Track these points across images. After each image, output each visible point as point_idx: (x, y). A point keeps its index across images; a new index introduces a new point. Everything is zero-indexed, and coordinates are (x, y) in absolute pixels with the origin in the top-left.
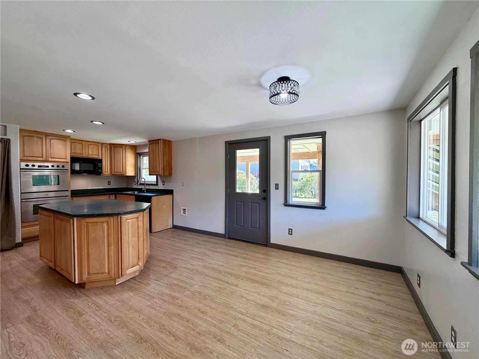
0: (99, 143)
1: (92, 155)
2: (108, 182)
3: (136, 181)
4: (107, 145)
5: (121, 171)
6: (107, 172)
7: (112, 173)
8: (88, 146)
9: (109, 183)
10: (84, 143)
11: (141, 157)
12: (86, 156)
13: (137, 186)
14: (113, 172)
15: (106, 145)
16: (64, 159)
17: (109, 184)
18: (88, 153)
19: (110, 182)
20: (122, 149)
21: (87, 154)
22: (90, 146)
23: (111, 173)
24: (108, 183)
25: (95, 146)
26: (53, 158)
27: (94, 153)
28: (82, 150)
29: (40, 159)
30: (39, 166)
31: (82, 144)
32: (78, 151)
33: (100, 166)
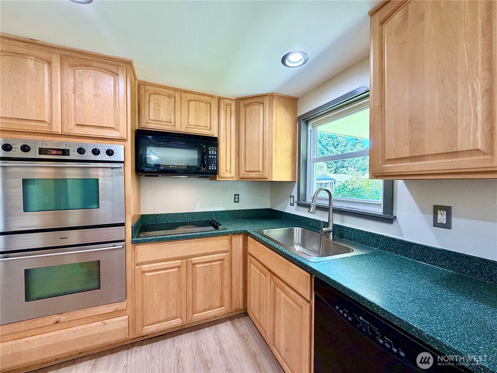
0: (212, 97)
1: (196, 126)
2: (235, 195)
3: (293, 197)
4: (229, 102)
5: (259, 168)
6: (230, 172)
7: (241, 176)
8: (187, 104)
9: (237, 198)
10: (177, 96)
11: (310, 127)
12: (184, 130)
13: (296, 210)
14: (243, 173)
15: (227, 101)
16: (114, 129)
17: (237, 200)
18: (186, 123)
19: (238, 195)
20: (263, 109)
21: (185, 125)
22: (192, 104)
23: (239, 175)
24: (235, 198)
25: (203, 105)
26: (83, 125)
27: (202, 124)
28: (173, 114)
29: (43, 128)
30: (41, 151)
31: (173, 98)
32: (164, 116)
33: (213, 155)
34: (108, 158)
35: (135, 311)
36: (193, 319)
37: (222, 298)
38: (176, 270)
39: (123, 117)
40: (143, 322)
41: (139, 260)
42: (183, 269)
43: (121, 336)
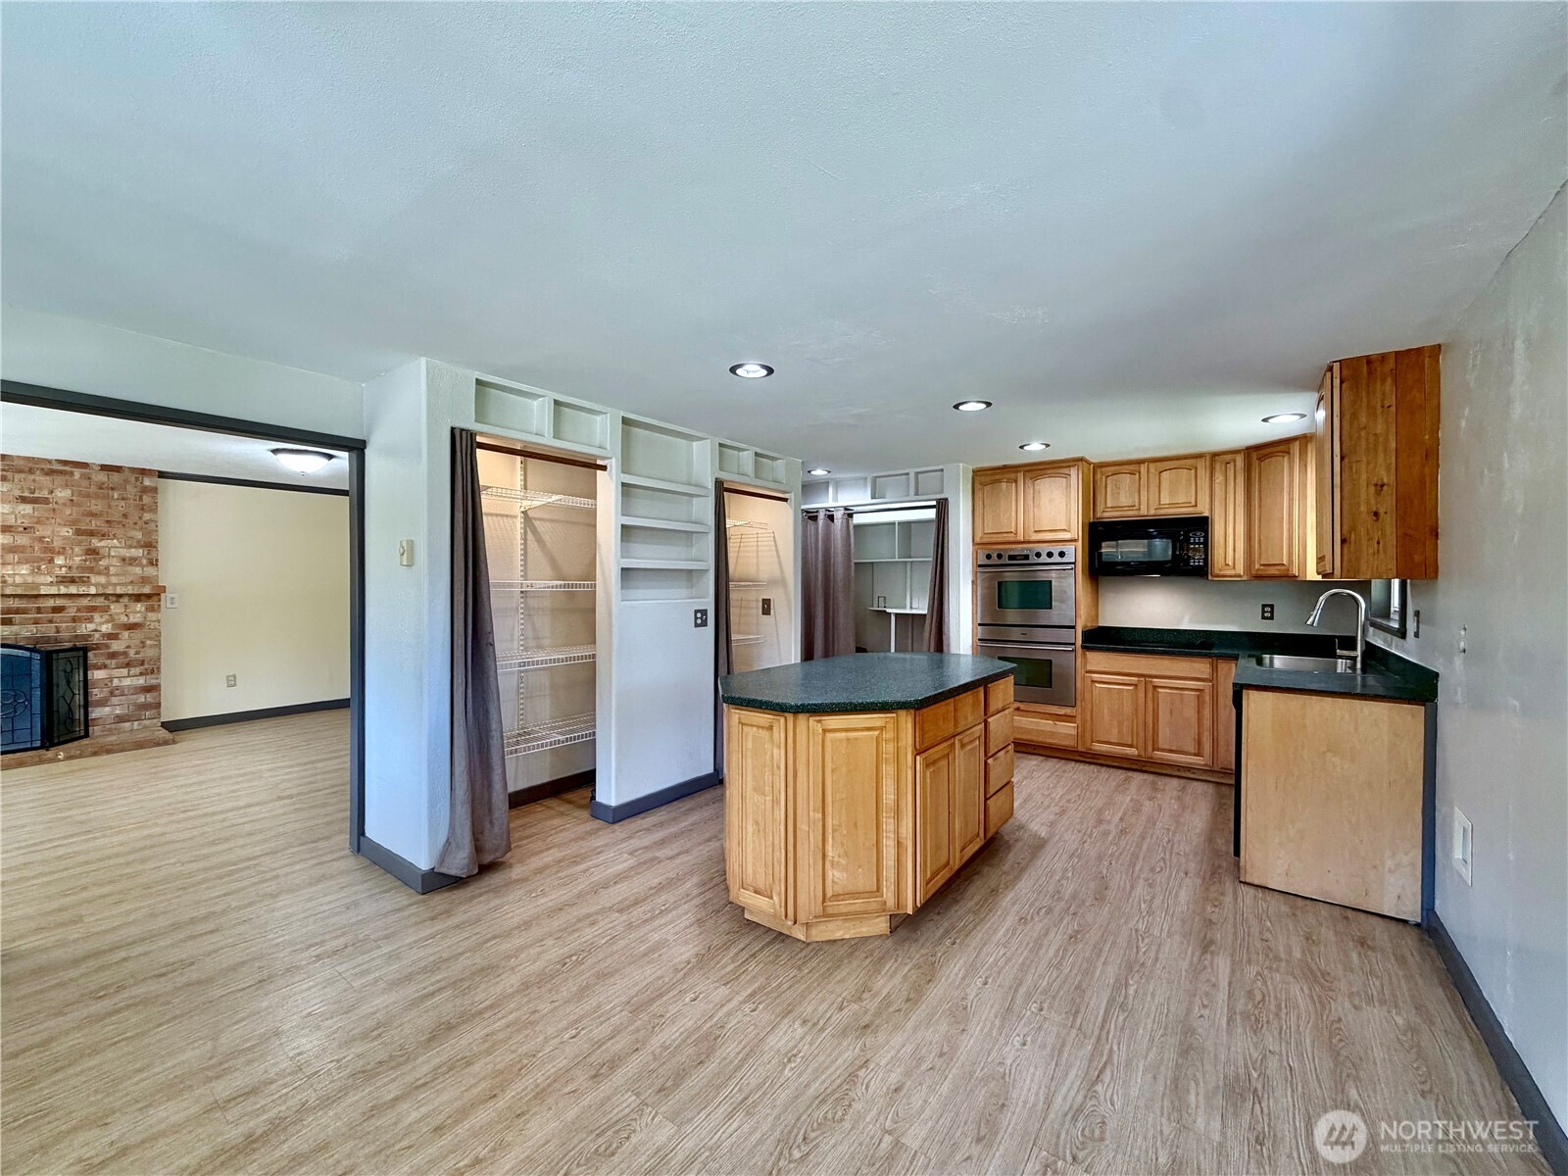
0: (1200, 456)
1: (1172, 505)
2: (1264, 606)
4: (1233, 455)
5: (1282, 559)
6: (1234, 566)
7: (1257, 573)
8: (1157, 477)
9: (1268, 612)
10: (1143, 469)
12: (1152, 512)
14: (1257, 568)
15: (1228, 457)
16: (1065, 530)
17: (1267, 615)
18: (1157, 502)
19: (1272, 606)
20: (1289, 462)
21: (1156, 505)
22: (1165, 475)
23: (1252, 572)
24: (1263, 612)
25: (1184, 472)
26: (1040, 531)
27: (1181, 499)
28: (1137, 494)
29: (1011, 538)
30: (1011, 557)
31: (1138, 474)
32: (1124, 500)
33: (1197, 544)
34: (1059, 560)
35: (1084, 722)
36: (1155, 756)
37: (1199, 743)
38: (1131, 688)
39: (1074, 516)
40: (1092, 738)
41: (1089, 668)
42: (1141, 687)
43: (1068, 743)
